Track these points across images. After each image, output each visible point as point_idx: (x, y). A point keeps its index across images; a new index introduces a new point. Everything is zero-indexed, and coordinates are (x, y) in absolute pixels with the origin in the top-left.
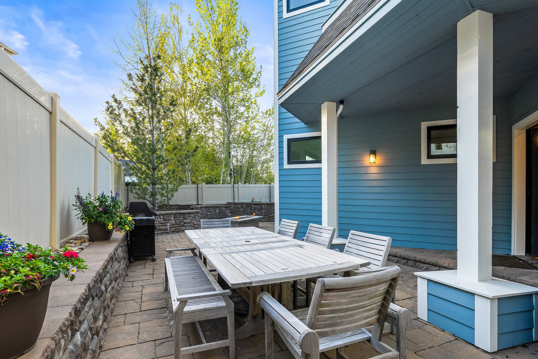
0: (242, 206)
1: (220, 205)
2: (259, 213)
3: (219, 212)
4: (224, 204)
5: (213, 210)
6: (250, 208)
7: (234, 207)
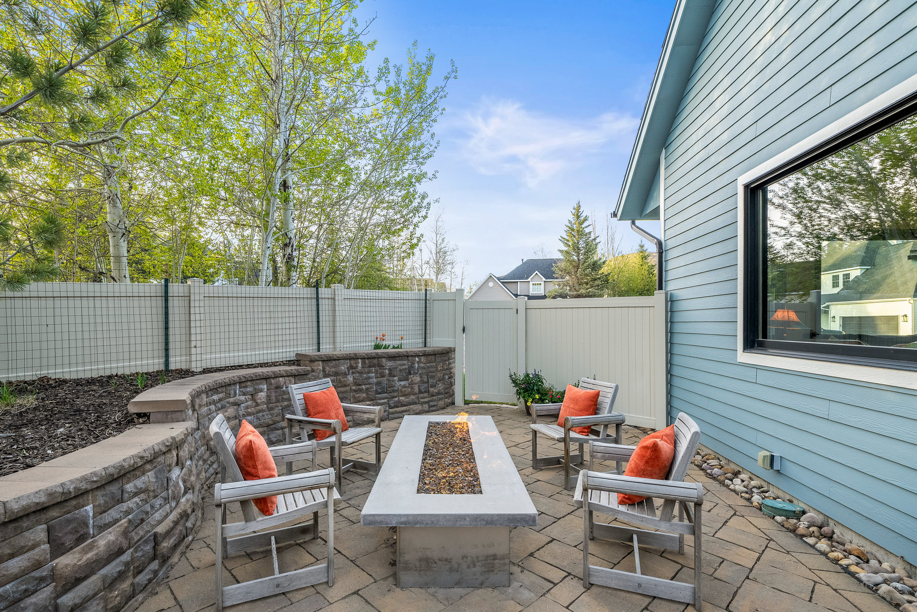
0: (351, 367)
1: (274, 364)
2: (404, 387)
3: (268, 397)
4: (284, 363)
5: (244, 394)
6: (376, 372)
7: (324, 370)
